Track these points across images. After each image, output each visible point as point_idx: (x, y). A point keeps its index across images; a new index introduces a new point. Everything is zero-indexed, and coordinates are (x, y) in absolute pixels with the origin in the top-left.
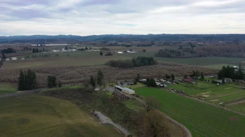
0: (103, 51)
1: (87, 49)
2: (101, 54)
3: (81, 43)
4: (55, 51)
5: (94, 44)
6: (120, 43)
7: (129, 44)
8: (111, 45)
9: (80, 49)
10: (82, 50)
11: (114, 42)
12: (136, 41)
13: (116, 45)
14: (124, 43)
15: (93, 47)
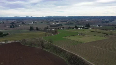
0: (48, 23)
1: (41, 22)
2: (47, 24)
3: (38, 20)
4: (30, 23)
5: (44, 21)
6: (54, 20)
7: (58, 21)
8: (51, 21)
9: (39, 23)
10: (40, 23)
11: (52, 20)
12: (61, 19)
13: (53, 21)
14: (56, 20)
15: (43, 22)
